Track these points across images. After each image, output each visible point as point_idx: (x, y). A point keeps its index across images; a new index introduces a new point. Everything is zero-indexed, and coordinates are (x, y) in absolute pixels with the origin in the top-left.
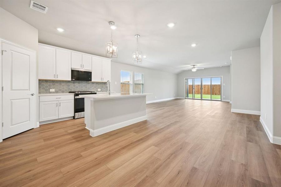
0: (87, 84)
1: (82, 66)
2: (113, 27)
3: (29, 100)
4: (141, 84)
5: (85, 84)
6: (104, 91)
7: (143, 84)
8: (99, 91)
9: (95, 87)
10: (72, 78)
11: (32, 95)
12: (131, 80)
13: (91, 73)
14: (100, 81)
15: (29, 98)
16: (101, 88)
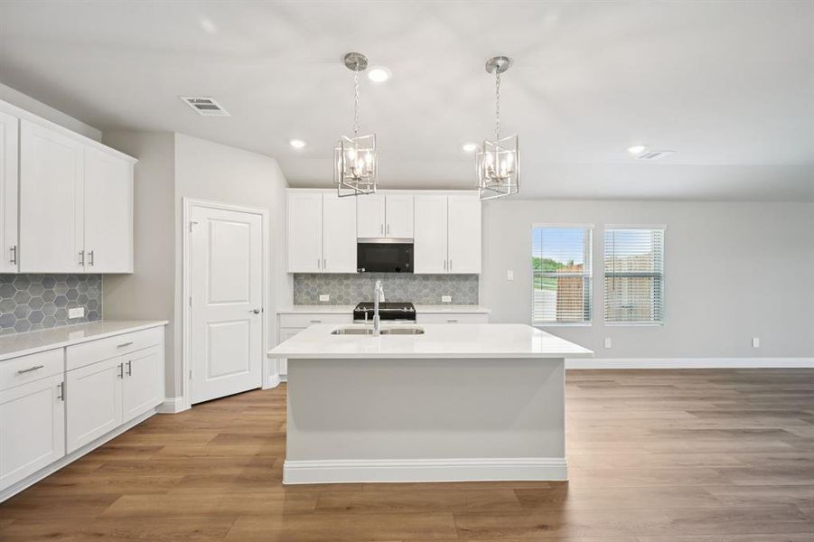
0: (408, 279)
1: (385, 229)
2: (377, 75)
3: (249, 323)
4: (648, 276)
5: (403, 281)
6: (465, 304)
7: (657, 277)
8: (446, 303)
9: (433, 290)
10: (359, 266)
11: (256, 312)
12: (586, 258)
13: (411, 246)
14: (441, 271)
15: (249, 320)
16: (452, 294)
